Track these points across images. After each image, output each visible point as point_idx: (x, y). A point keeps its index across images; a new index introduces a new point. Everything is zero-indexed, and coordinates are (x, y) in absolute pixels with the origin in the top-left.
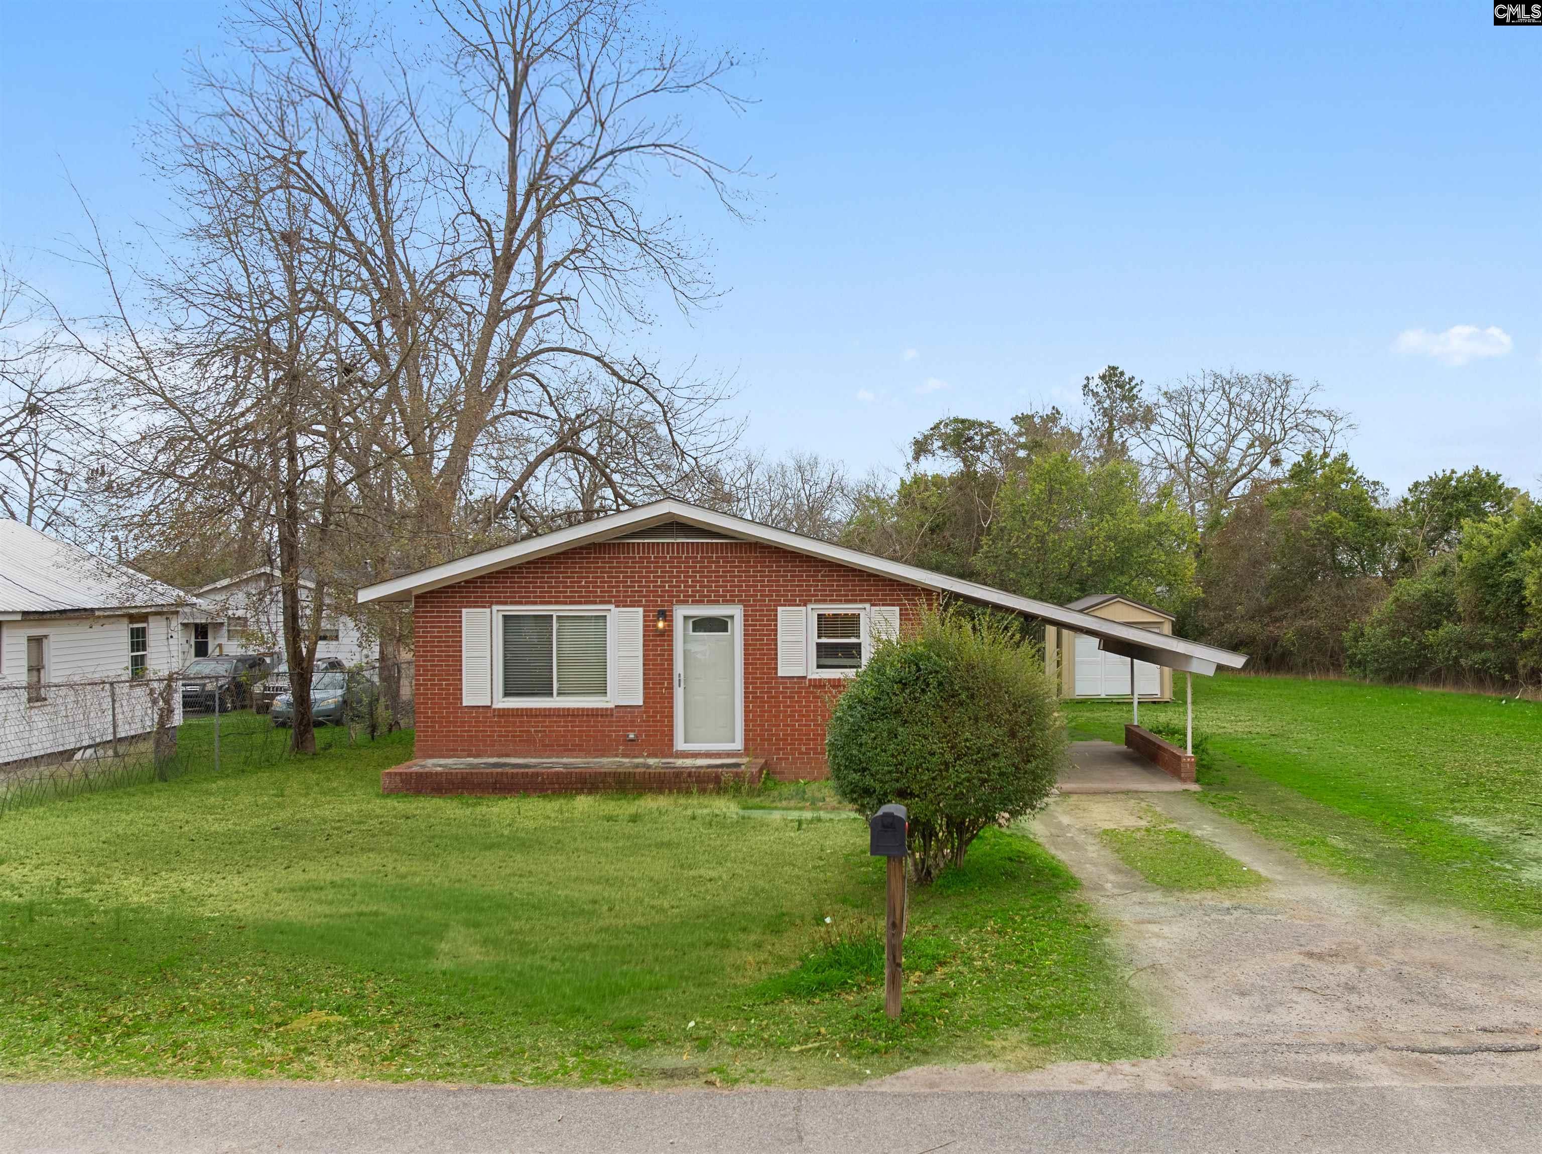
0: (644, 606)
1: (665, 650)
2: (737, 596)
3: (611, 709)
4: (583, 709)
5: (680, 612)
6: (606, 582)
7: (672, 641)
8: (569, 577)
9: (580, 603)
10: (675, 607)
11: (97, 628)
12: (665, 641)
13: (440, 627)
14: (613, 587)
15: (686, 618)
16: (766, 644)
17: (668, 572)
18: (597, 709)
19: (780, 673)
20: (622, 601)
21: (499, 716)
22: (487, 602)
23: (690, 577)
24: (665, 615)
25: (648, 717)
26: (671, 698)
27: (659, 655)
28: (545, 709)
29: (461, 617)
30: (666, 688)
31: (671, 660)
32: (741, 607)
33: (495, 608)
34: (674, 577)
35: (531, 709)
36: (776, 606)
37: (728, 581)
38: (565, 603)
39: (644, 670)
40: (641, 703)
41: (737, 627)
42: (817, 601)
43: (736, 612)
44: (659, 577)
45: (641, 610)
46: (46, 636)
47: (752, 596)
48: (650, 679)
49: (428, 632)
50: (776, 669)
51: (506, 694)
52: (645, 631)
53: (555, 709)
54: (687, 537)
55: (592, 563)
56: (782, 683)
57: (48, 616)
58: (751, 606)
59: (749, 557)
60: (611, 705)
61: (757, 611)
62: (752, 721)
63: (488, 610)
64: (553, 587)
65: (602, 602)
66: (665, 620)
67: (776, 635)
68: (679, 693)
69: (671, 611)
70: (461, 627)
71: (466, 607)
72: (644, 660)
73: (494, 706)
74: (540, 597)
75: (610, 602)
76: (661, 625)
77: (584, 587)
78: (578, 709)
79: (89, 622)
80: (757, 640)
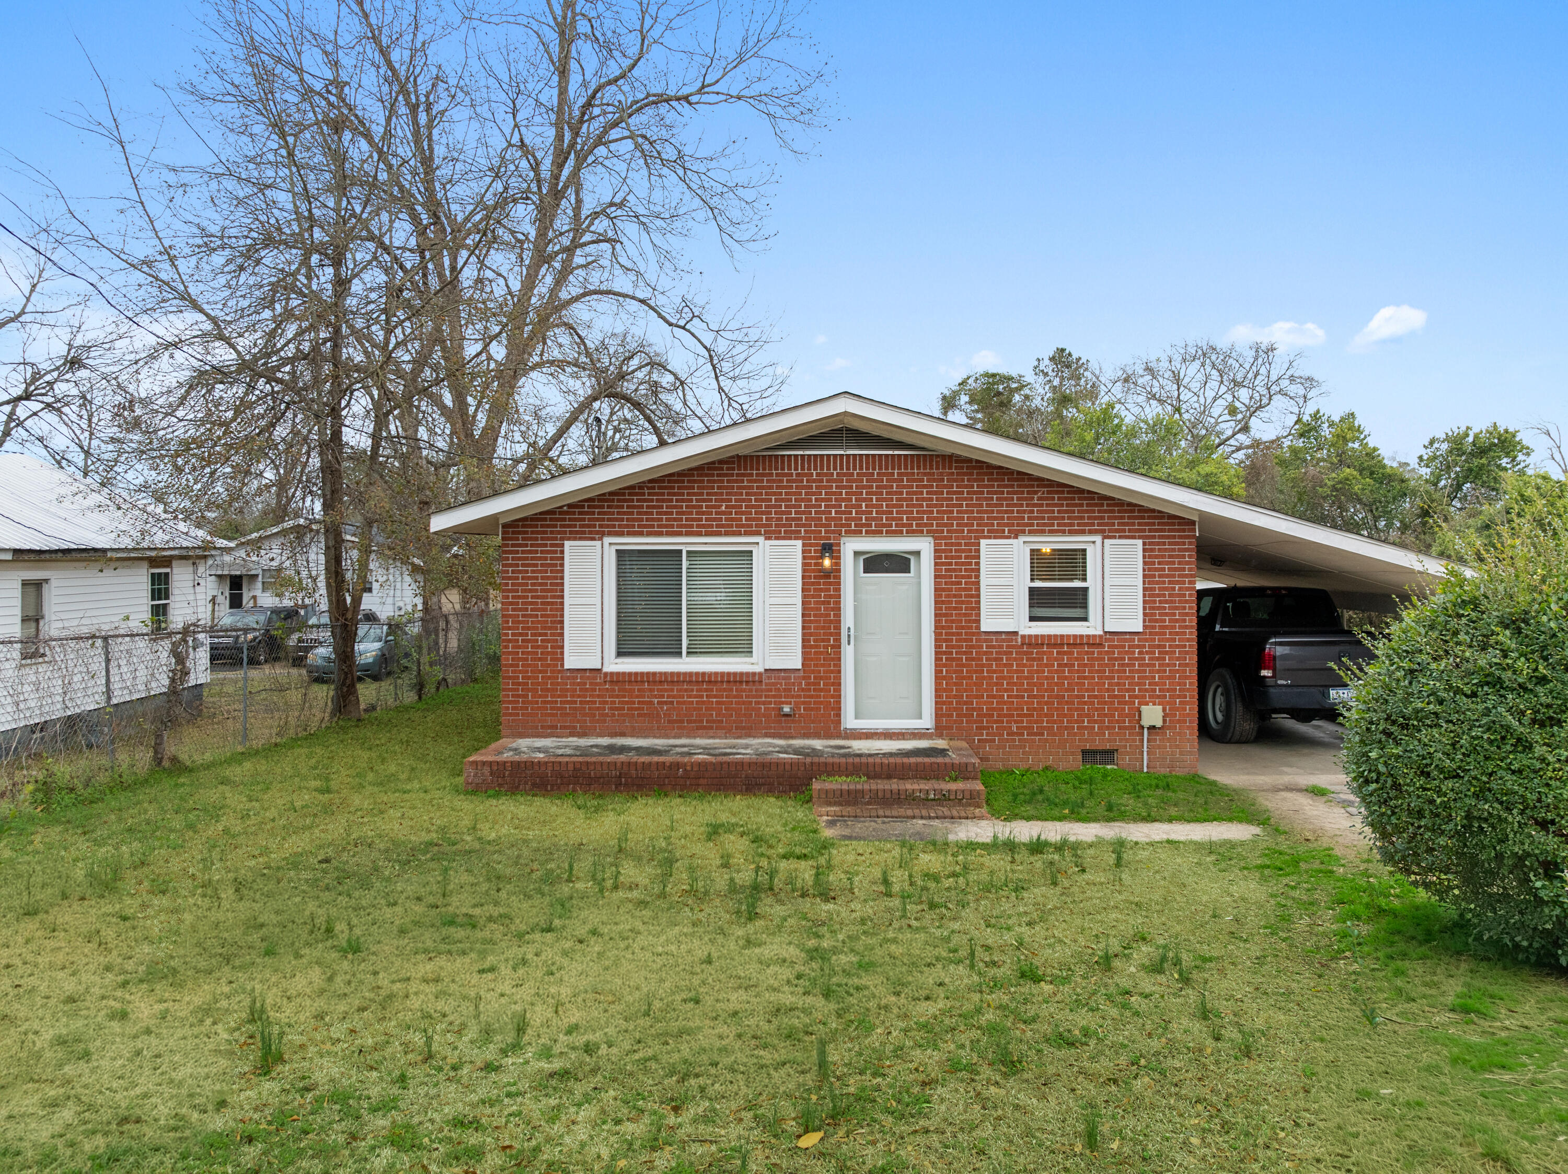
0: (803, 538)
1: (830, 596)
2: (926, 525)
3: (760, 674)
4: (722, 674)
5: (850, 546)
6: (753, 507)
7: (839, 584)
8: (704, 500)
9: (718, 534)
10: (843, 540)
11: (108, 572)
12: (830, 584)
13: (536, 565)
14: (763, 513)
15: (857, 554)
16: (965, 589)
17: (834, 493)
18: (741, 674)
19: (984, 627)
20: (774, 532)
21: (612, 682)
22: (597, 533)
23: (865, 500)
24: (830, 549)
25: (808, 684)
26: (837, 659)
27: (823, 603)
28: (672, 674)
29: (562, 552)
30: (833, 647)
31: (838, 609)
32: (931, 540)
33: (607, 540)
34: (843, 500)
35: (654, 674)
36: (978, 538)
37: (914, 506)
38: (699, 534)
39: (804, 622)
40: (800, 667)
41: (926, 567)
42: (1031, 532)
43: (924, 546)
44: (823, 500)
45: (799, 543)
46: (46, 581)
47: (945, 525)
48: (811, 634)
49: (520, 572)
50: (978, 621)
51: (620, 654)
52: (804, 571)
53: (685, 674)
54: (861, 448)
55: (736, 481)
56: (986, 641)
57: (48, 556)
58: (945, 538)
59: (942, 474)
60: (759, 669)
61: (952, 544)
62: (945, 690)
63: (598, 543)
64: (683, 513)
65: (747, 534)
66: (832, 557)
67: (978, 577)
68: (848, 653)
69: (839, 545)
70: (562, 565)
71: (569, 539)
72: (804, 609)
73: (605, 670)
74: (666, 526)
75: (758, 533)
76: (827, 563)
77: (723, 513)
78: (716, 674)
79: (99, 565)
80: (952, 583)
